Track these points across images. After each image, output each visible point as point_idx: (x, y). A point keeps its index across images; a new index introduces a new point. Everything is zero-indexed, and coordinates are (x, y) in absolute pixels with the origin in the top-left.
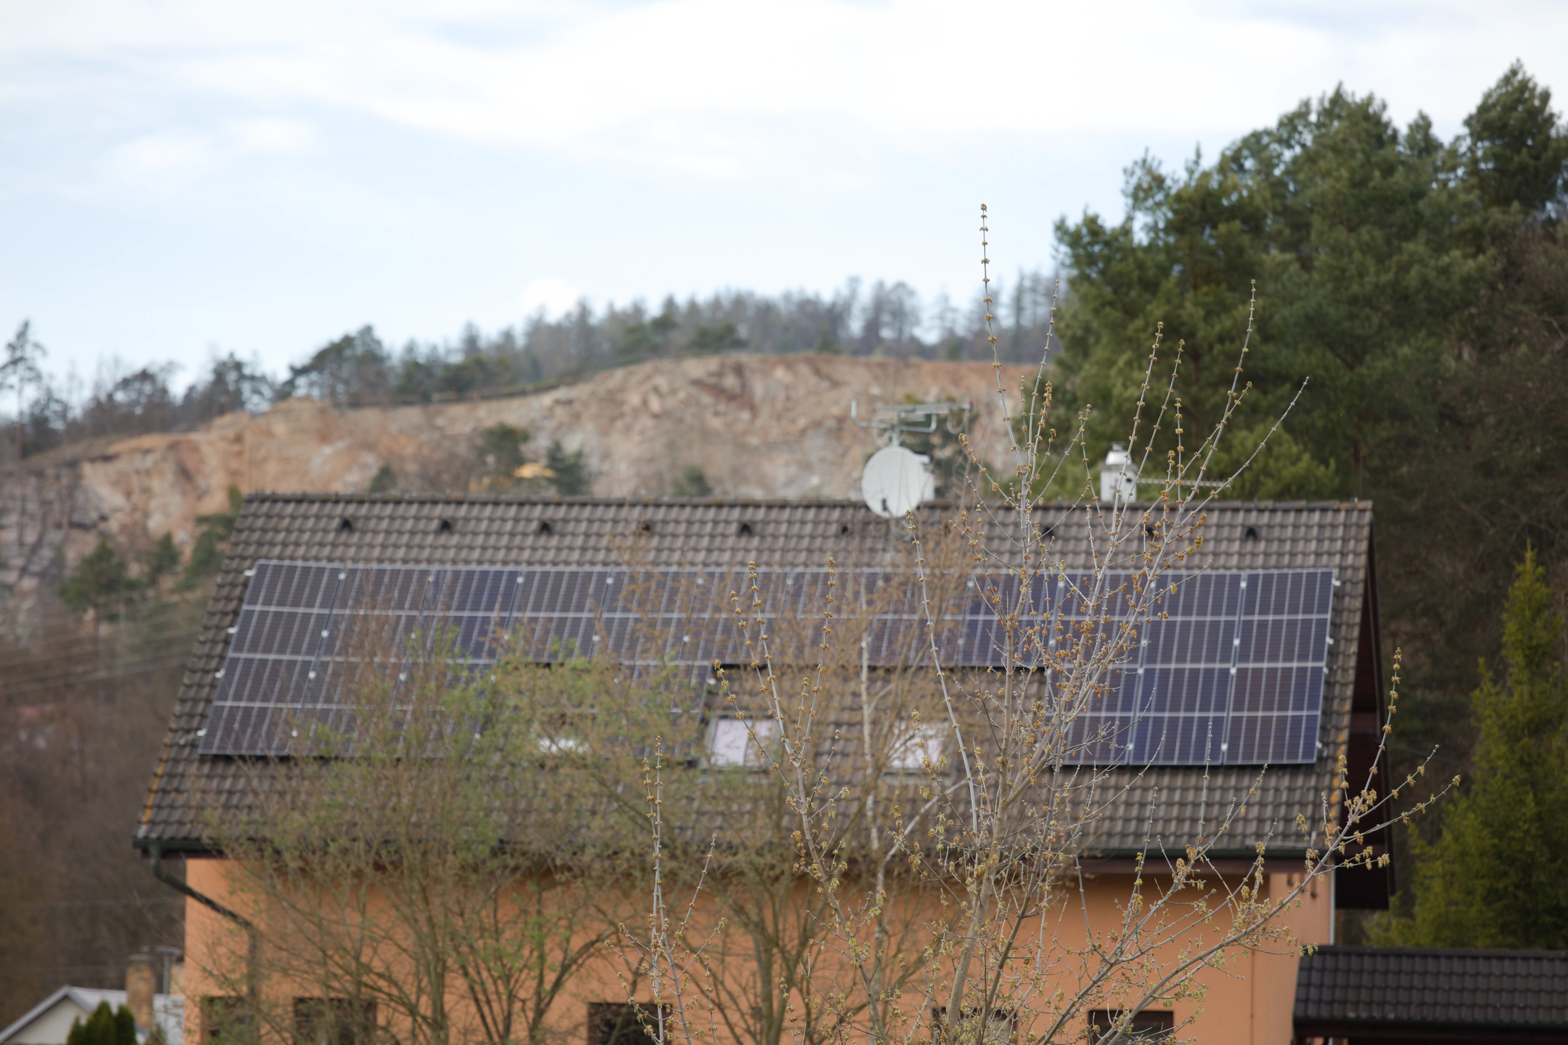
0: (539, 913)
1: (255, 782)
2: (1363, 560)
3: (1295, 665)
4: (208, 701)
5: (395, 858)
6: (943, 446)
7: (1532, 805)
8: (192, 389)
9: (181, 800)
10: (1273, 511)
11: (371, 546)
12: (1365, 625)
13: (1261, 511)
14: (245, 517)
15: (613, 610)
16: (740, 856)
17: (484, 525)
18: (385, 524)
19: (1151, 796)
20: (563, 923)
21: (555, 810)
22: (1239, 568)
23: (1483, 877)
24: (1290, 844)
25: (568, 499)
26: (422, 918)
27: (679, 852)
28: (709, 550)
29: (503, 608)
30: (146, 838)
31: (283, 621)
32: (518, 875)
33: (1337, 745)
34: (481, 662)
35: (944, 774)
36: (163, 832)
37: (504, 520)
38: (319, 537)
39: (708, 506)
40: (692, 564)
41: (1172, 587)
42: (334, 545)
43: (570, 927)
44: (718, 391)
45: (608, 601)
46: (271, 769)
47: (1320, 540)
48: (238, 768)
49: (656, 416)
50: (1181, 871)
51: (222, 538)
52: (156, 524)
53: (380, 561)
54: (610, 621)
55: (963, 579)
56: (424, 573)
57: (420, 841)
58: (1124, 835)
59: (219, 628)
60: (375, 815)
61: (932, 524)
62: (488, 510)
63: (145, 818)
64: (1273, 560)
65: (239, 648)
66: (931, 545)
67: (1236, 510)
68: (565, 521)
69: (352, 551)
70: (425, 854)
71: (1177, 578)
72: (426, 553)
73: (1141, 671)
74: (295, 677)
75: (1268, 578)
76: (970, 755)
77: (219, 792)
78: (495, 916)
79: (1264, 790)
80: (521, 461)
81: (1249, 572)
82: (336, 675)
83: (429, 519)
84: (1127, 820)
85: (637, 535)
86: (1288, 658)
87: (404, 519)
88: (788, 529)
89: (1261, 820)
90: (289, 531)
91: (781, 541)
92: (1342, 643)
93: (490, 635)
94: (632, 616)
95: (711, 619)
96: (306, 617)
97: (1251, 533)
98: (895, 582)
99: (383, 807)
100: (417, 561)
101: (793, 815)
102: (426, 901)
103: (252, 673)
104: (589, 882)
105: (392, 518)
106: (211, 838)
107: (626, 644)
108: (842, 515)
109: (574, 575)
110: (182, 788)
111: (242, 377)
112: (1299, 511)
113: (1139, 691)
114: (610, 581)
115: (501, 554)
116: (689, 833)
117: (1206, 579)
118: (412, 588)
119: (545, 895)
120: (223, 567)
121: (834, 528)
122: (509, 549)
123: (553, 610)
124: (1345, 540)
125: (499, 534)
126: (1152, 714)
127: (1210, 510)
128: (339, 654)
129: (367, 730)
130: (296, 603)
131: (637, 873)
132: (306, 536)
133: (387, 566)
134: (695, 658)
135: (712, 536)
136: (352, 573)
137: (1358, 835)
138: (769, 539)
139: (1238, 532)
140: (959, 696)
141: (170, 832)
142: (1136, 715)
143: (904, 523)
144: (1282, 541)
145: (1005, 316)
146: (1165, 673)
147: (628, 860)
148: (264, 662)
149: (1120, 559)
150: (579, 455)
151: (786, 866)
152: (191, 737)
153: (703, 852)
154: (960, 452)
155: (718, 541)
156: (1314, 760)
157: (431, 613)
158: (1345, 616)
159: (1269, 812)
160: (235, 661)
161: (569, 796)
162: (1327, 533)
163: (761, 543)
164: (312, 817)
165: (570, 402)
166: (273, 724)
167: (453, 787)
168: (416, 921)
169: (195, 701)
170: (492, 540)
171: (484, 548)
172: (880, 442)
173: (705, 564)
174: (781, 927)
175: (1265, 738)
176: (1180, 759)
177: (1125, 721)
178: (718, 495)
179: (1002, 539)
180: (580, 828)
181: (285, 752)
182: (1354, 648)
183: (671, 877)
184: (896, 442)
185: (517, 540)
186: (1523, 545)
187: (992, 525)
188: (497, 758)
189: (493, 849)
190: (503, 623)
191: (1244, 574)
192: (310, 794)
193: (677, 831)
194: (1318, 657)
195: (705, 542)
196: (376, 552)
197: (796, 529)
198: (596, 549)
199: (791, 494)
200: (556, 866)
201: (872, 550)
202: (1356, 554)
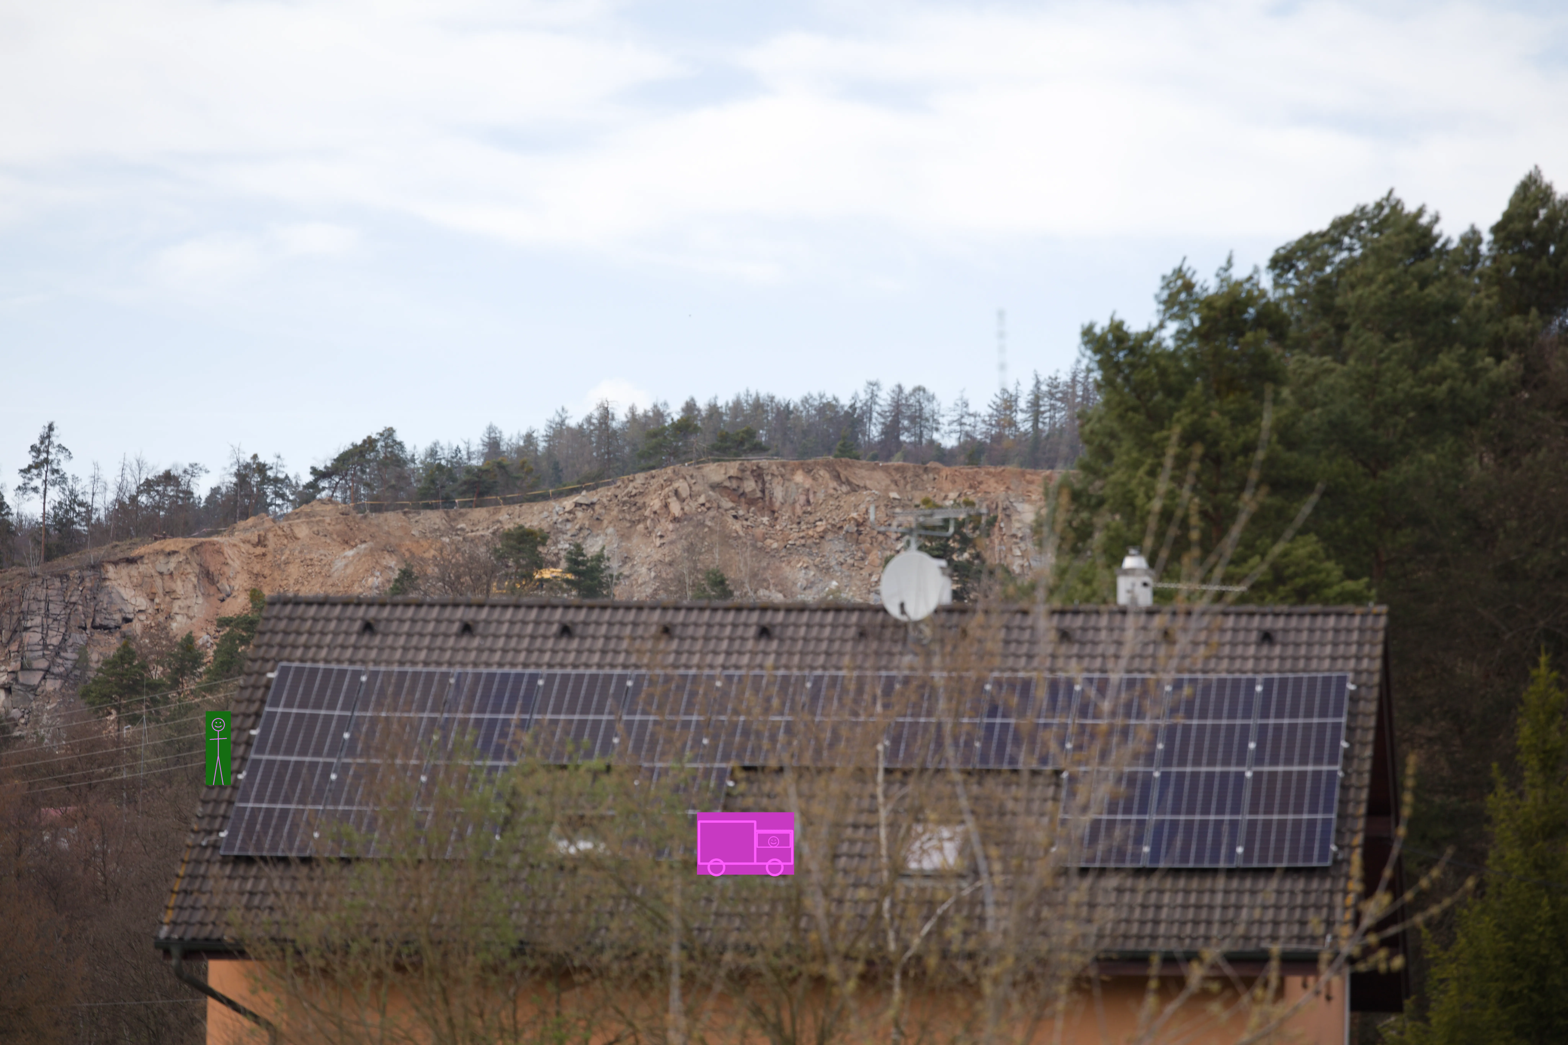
0: (558, 1014)
1: (276, 884)
2: (1377, 664)
3: (1310, 768)
4: (230, 803)
5: (415, 959)
6: (962, 551)
7: (1548, 908)
8: (215, 491)
9: (204, 900)
10: (1289, 615)
11: (393, 648)
12: (1380, 729)
13: (1277, 615)
14: (267, 619)
15: (632, 712)
16: (759, 958)
17: (505, 628)
18: (406, 627)
19: (1166, 898)
20: (582, 1023)
21: (575, 911)
22: (1255, 672)
23: (1497, 980)
24: (1305, 946)
25: (588, 601)
26: (442, 1019)
27: (696, 954)
28: (728, 653)
29: (523, 711)
30: (168, 938)
31: (304, 723)
32: (537, 977)
33: (1352, 848)
34: (501, 763)
35: (961, 876)
36: (185, 932)
37: (524, 623)
38: (340, 639)
39: (727, 610)
40: (711, 667)
41: (1187, 691)
42: (356, 648)
43: (588, 1028)
44: (738, 495)
45: (627, 703)
46: (292, 871)
47: (1335, 644)
48: (260, 868)
49: (675, 520)
50: (1196, 973)
51: (245, 641)
52: (178, 626)
53: (401, 663)
54: (629, 724)
55: (980, 682)
56: (445, 676)
57: (440, 943)
58: (1139, 937)
59: (241, 730)
60: (396, 917)
61: (950, 628)
62: (509, 613)
63: (166, 919)
64: (1288, 664)
65: (261, 750)
66: (949, 648)
67: (1251, 614)
68: (586, 624)
69: (373, 654)
70: (445, 955)
71: (1193, 681)
72: (447, 655)
73: (1157, 774)
74: (316, 779)
75: (1283, 682)
76: (987, 857)
77: (241, 893)
78: (514, 1017)
79: (1279, 892)
80: (540, 564)
81: (1265, 676)
82: (357, 776)
83: (451, 622)
84: (1143, 923)
85: (656, 638)
86: (1304, 761)
87: (426, 621)
88: (807, 632)
89: (1276, 923)
90: (310, 633)
91: (800, 644)
92: (1357, 747)
93: (510, 737)
94: (652, 718)
95: (730, 722)
96: (328, 719)
97: (1267, 637)
98: (914, 684)
99: (404, 908)
100: (439, 664)
101: (811, 917)
102: (446, 1002)
103: (274, 774)
104: (608, 984)
105: (413, 621)
106: (233, 938)
107: (645, 746)
108: (860, 619)
109: (594, 678)
110: (204, 889)
111: (266, 480)
112: (1314, 615)
113: (1155, 794)
114: (630, 683)
115: (522, 657)
116: (708, 934)
117: (1222, 682)
118: (433, 690)
119: (565, 996)
120: (246, 669)
121: (852, 632)
122: (529, 651)
123: (574, 713)
124: (1360, 644)
125: (520, 637)
126: (1168, 817)
127: (1226, 614)
128: (361, 756)
129: (388, 831)
130: (318, 705)
131: (655, 974)
132: (328, 638)
133: (408, 668)
134: (714, 759)
135: (731, 639)
136: (374, 675)
137: (1372, 939)
138: (788, 642)
139: (1254, 636)
140: (976, 799)
141: (192, 932)
142: (1152, 817)
143: (922, 626)
144: (1297, 645)
145: (1023, 421)
146: (1181, 776)
147: (646, 961)
148: (285, 764)
149: (1137, 663)
150: (600, 558)
151: (803, 968)
152: (213, 838)
153: (721, 953)
154: (978, 556)
155: (737, 644)
156: (1329, 863)
157: (451, 715)
158: (1360, 720)
159: (1284, 914)
160: (257, 762)
161: (589, 898)
162: (1342, 637)
163: (779, 646)
164: (333, 918)
165: (591, 505)
166: (295, 825)
167: (474, 888)
168: (436, 1021)
169: (218, 802)
170: (513, 643)
171: (505, 651)
172: (899, 546)
173: (724, 667)
174: (798, 1028)
175: (1280, 840)
176: (1196, 861)
177: (1141, 823)
178: (737, 598)
179: (1019, 642)
180: (598, 929)
181: (307, 854)
182: (1368, 752)
183: (689, 979)
184: (914, 546)
185: (538, 643)
186: (1538, 650)
187: (1008, 628)
188: (515, 860)
189: (512, 949)
190: (523, 725)
191: (1260, 677)
192: (330, 895)
193: (695, 933)
194: (1333, 761)
195: (724, 645)
196: (398, 655)
197: (814, 632)
198: (616, 652)
199: (810, 597)
200: (574, 968)
201: (891, 654)
202: (1371, 658)
